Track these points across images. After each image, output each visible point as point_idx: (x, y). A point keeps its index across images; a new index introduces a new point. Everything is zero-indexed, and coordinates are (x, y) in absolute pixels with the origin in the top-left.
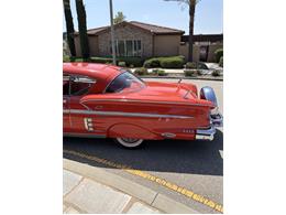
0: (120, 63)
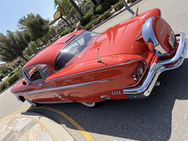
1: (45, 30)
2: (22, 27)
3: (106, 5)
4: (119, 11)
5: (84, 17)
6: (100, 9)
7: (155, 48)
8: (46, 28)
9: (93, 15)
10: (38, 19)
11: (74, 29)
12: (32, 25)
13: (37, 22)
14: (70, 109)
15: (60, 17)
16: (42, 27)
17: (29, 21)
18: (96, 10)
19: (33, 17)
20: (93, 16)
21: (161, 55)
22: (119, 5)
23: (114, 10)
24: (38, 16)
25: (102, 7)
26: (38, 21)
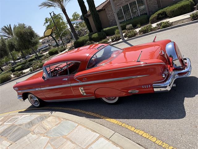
0: (128, 27)
1: (34, 43)
2: (4, 34)
3: (102, 34)
4: (116, 42)
5: (78, 40)
6: (96, 36)
7: (174, 62)
8: (36, 41)
9: (88, 40)
10: (29, 31)
11: (65, 50)
12: (21, 35)
13: (27, 33)
14: (86, 107)
15: (50, 35)
16: (32, 39)
17: (19, 30)
18: (92, 37)
19: (25, 27)
20: (89, 42)
21: (176, 67)
22: (116, 37)
23: (111, 40)
24: (30, 28)
25: (98, 35)
26: (29, 32)
